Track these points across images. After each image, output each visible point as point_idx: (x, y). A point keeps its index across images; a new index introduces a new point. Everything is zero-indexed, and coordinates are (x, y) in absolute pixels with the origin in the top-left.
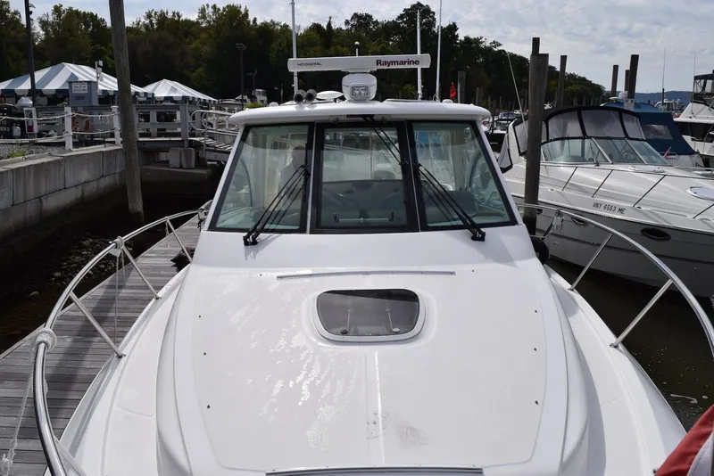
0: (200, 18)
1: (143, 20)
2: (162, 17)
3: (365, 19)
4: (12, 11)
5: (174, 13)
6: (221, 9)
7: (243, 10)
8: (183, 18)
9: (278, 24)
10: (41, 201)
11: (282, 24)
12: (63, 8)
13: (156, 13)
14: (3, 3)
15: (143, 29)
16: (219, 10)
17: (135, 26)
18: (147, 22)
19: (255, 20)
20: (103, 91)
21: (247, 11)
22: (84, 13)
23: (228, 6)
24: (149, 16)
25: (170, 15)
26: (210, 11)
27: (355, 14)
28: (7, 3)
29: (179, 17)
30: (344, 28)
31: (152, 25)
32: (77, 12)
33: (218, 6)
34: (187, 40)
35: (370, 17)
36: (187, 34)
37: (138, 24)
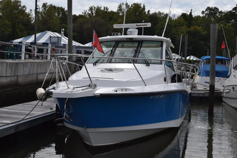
0: (118, 10)
1: (88, 11)
2: (98, 10)
3: (214, 10)
4: (22, 5)
5: (104, 8)
6: (130, 6)
7: (142, 6)
8: (110, 10)
9: (163, 14)
10: (38, 75)
11: (165, 14)
12: (48, 5)
13: (95, 8)
14: (18, 2)
15: (88, 16)
16: (129, 6)
17: (83, 14)
18: (90, 12)
19: (149, 11)
20: (64, 44)
21: (144, 6)
22: (58, 7)
23: (134, 4)
24: (91, 9)
25: (102, 9)
26: (124, 7)
27: (208, 8)
28: (20, 2)
29: (107, 9)
30: (201, 15)
31: (93, 14)
32: (54, 7)
33: (128, 4)
34: (111, 22)
35: (217, 9)
36: (111, 19)
37: (85, 13)
